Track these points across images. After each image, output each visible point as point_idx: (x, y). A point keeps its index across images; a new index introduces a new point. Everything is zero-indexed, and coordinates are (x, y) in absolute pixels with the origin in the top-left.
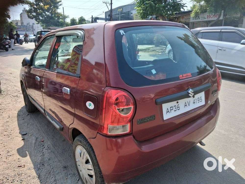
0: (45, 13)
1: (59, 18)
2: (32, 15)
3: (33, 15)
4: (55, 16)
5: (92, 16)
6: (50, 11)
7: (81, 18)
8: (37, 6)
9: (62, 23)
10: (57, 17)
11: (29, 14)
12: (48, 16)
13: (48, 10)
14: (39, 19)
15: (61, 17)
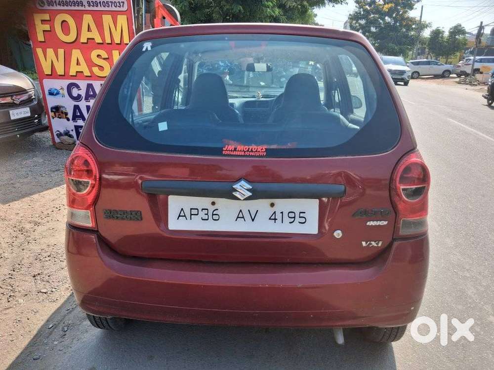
0: (383, 19)
1: (409, 28)
2: (358, 25)
3: (360, 24)
4: (401, 25)
5: (482, 23)
6: (394, 15)
7: (456, 27)
8: (370, 6)
9: (413, 39)
10: (405, 25)
11: (354, 22)
12: (388, 25)
13: (389, 13)
14: (369, 31)
15: (414, 26)
